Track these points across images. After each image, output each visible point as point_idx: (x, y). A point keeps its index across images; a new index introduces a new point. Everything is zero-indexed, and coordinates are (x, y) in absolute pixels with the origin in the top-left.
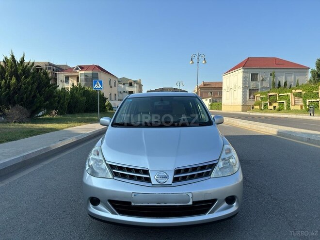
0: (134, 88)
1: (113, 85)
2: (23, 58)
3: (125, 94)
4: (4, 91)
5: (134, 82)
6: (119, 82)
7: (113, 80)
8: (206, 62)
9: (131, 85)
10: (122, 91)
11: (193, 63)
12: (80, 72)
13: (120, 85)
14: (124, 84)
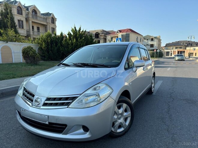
0: (154, 42)
1: (139, 40)
2: (80, 28)
3: (148, 46)
4: (70, 47)
5: (155, 38)
6: (144, 38)
7: (139, 37)
9: (152, 40)
10: (146, 44)
12: (119, 34)
13: (145, 40)
14: (147, 40)
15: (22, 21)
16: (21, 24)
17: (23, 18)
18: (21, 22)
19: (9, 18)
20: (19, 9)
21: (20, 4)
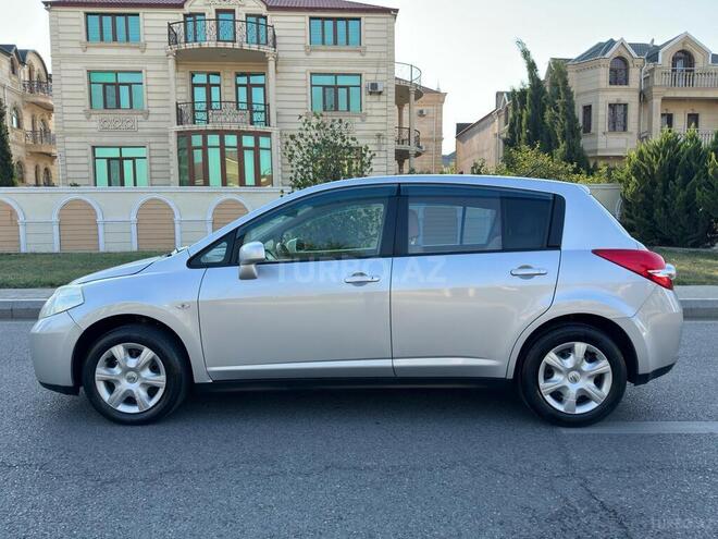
15: (626, 105)
16: (620, 118)
17: (627, 94)
18: (620, 111)
19: (561, 109)
20: (620, 65)
21: (622, 50)
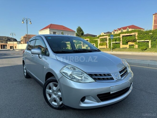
8: (31, 23)
11: (24, 23)
